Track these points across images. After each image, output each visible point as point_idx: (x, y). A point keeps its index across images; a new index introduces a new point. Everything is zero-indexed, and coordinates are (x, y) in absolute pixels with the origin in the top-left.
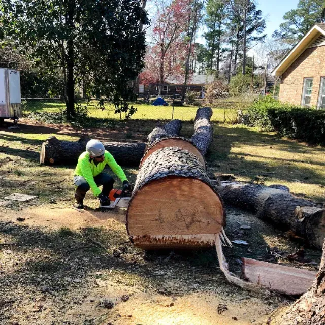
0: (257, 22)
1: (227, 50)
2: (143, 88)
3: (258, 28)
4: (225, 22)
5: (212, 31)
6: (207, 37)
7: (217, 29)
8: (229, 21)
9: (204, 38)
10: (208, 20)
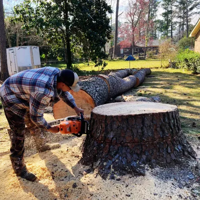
0: (196, 2)
1: (177, 22)
2: (123, 51)
3: (197, 6)
4: (175, 4)
5: (166, 11)
6: (164, 15)
7: (170, 9)
8: (177, 4)
9: (162, 16)
10: (163, 5)
